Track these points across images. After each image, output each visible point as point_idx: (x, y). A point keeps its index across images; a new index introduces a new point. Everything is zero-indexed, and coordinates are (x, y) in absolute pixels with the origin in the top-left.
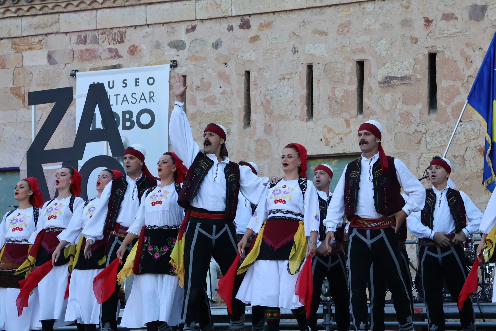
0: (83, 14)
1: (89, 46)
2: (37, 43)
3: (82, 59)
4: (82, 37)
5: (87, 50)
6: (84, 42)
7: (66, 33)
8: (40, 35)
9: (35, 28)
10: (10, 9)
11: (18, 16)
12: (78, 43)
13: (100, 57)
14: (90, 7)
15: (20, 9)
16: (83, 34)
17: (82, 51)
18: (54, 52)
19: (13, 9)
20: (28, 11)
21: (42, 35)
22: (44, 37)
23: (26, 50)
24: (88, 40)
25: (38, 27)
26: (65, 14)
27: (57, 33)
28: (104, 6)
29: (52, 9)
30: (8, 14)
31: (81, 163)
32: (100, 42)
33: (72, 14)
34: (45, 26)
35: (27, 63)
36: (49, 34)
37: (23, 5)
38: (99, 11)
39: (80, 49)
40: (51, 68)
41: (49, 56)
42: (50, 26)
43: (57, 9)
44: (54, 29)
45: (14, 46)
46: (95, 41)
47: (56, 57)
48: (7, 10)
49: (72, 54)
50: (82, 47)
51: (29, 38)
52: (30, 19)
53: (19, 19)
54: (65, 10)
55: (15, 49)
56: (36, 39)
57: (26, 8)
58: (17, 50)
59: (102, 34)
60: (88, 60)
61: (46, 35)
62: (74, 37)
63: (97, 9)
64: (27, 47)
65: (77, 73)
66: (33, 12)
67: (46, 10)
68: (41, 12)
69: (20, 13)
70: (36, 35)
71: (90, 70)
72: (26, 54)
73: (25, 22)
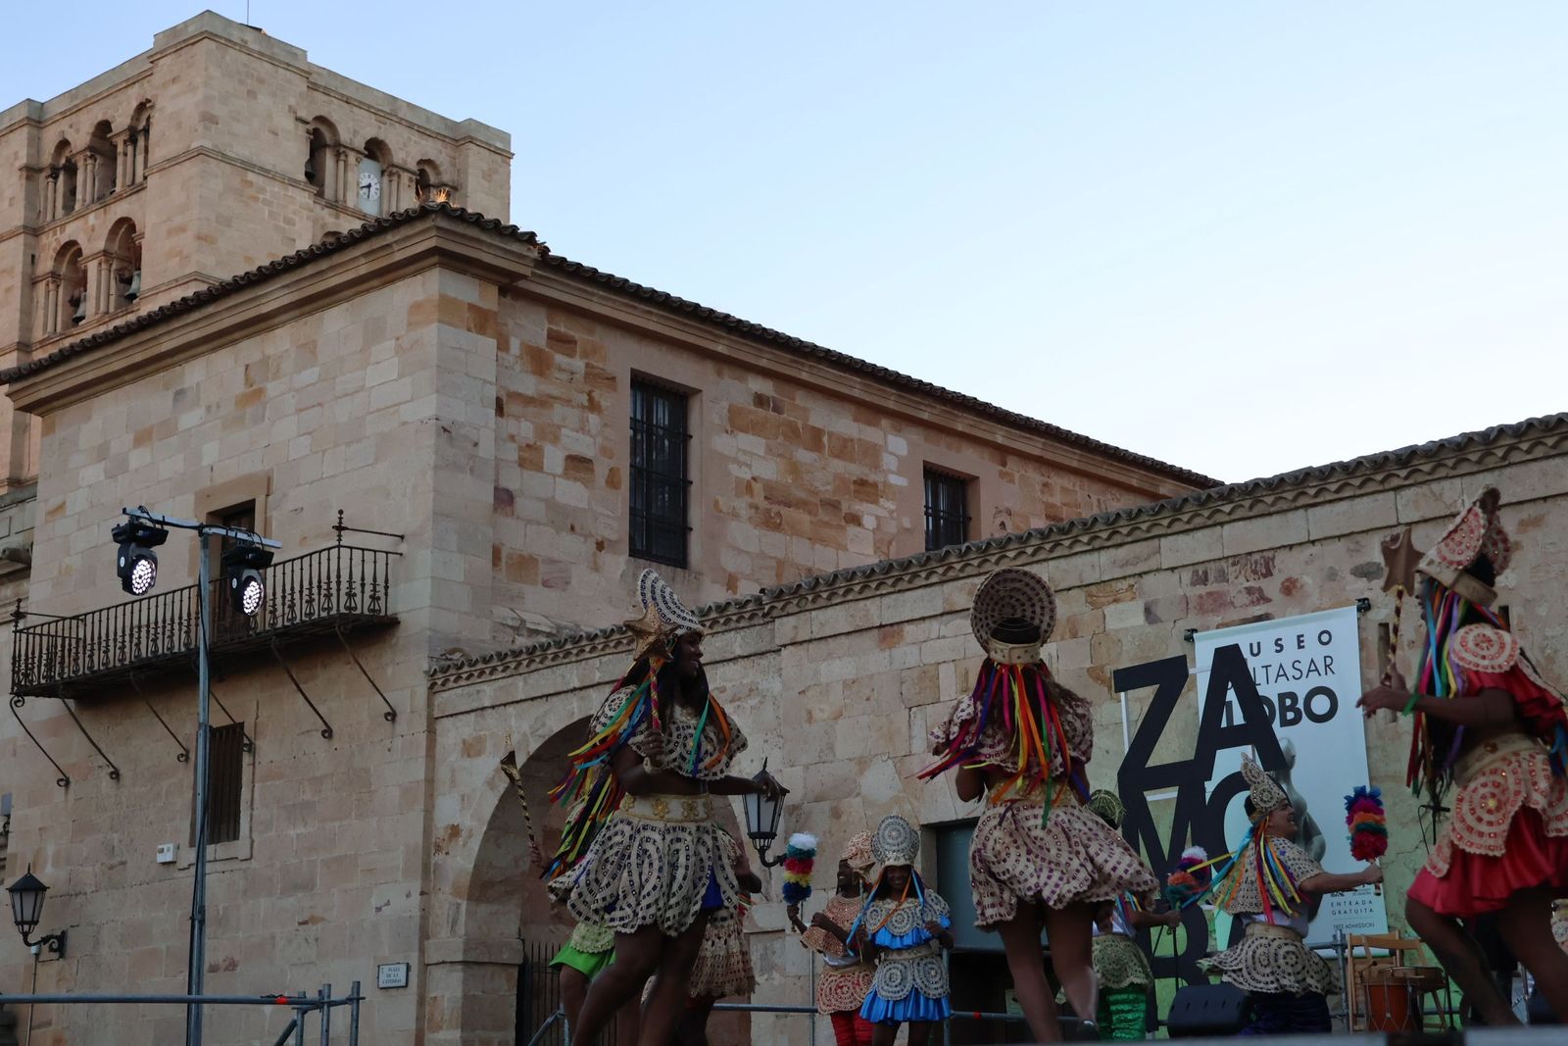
0: (1199, 534)
1: (1212, 587)
2: (1127, 591)
3: (1202, 610)
4: (1200, 573)
5: (1210, 594)
6: (1205, 580)
7: (1173, 569)
8: (1130, 576)
9: (1122, 566)
10: (1080, 538)
11: (1093, 550)
12: (1193, 584)
13: (1232, 603)
14: (1210, 522)
15: (1096, 538)
16: (1201, 569)
17: (1201, 597)
18: (1155, 602)
19: (1085, 539)
20: (1109, 539)
21: (1134, 575)
22: (1137, 578)
23: (1109, 603)
24: (1211, 578)
25: (1127, 563)
26: (1170, 538)
27: (1158, 570)
28: (1233, 517)
29: (1148, 531)
30: (1078, 548)
31: (1210, 787)
32: (1231, 578)
33: (1181, 537)
34: (1137, 560)
35: (1112, 624)
36: (1145, 573)
37: (1101, 531)
38: (1226, 527)
39: (1198, 593)
40: (1149, 629)
41: (1148, 611)
42: (1146, 560)
43: (1155, 531)
44: (1153, 564)
45: (1089, 599)
46: (1223, 577)
47: (1159, 611)
48: (1076, 541)
49: (1184, 601)
50: (1201, 590)
51: (1113, 583)
52: (1112, 551)
53: (1096, 554)
54: (1169, 531)
55: (1091, 603)
56: (1124, 584)
57: (1104, 535)
58: (1095, 606)
59: (1234, 564)
60: (1212, 611)
61: (1140, 575)
62: (1187, 575)
63: (1222, 524)
64: (1110, 599)
65: (1195, 635)
66: (1117, 539)
67: (1138, 534)
68: (1129, 539)
69: (1097, 544)
70: (1124, 578)
71: (1217, 627)
72: (1109, 610)
73: (1104, 557)
